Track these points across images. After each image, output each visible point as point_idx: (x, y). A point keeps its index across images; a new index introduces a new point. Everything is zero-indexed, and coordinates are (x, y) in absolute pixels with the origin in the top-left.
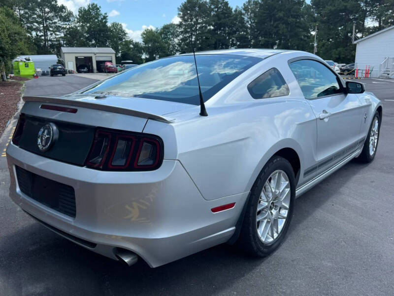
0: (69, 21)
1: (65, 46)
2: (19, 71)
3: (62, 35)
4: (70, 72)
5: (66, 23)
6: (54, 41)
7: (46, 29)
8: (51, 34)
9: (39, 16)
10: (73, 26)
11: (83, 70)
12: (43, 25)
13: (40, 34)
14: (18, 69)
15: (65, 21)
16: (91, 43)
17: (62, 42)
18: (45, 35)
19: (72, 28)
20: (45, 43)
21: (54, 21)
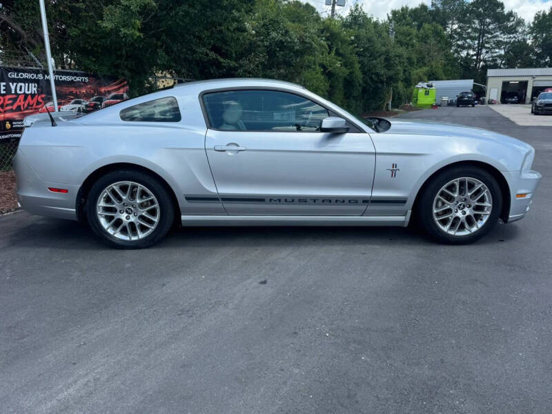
0: (516, 32)
1: (502, 66)
2: (417, 100)
3: (502, 52)
4: (491, 102)
5: (511, 36)
6: (488, 61)
7: (481, 46)
8: (487, 52)
9: (475, 30)
10: (520, 38)
11: (510, 100)
12: (479, 41)
13: (471, 52)
14: (417, 97)
15: (510, 34)
16: (542, 61)
17: (499, 61)
18: (478, 54)
19: (519, 41)
20: (476, 65)
21: (495, 34)
